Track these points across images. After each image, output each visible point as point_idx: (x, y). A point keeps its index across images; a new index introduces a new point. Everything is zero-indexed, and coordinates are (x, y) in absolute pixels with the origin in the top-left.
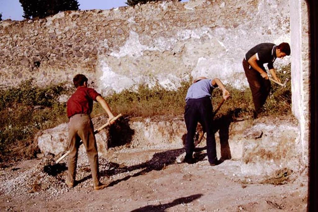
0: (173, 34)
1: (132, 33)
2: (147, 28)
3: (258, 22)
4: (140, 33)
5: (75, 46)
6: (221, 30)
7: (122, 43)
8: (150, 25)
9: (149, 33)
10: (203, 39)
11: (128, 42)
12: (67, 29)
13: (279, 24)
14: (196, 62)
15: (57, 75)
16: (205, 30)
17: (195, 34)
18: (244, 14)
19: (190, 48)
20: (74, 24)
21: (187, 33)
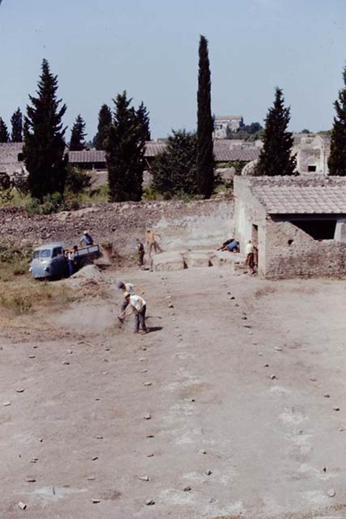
0: (182, 217)
1: (163, 217)
2: (170, 215)
3: (219, 214)
4: (167, 217)
5: (134, 222)
6: (203, 217)
7: (158, 221)
8: (171, 214)
9: (170, 217)
10: (195, 220)
11: (161, 221)
12: (130, 214)
13: (228, 215)
14: (191, 230)
15: (125, 236)
16: (196, 216)
17: (192, 218)
18: (213, 210)
19: (189, 224)
20: (134, 212)
21: (188, 218)
